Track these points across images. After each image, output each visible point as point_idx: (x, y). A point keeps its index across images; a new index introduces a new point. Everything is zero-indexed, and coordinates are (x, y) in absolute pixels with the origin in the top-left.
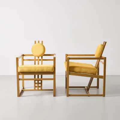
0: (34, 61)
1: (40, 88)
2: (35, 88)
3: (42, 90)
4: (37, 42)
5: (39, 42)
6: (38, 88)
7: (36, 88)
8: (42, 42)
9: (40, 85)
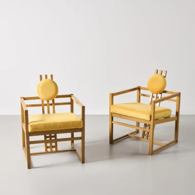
0: (41, 107)
1: (54, 149)
2: (46, 150)
3: (57, 151)
4: (44, 78)
5: (46, 76)
6: (51, 150)
7: (49, 150)
8: (52, 76)
9: (54, 144)
